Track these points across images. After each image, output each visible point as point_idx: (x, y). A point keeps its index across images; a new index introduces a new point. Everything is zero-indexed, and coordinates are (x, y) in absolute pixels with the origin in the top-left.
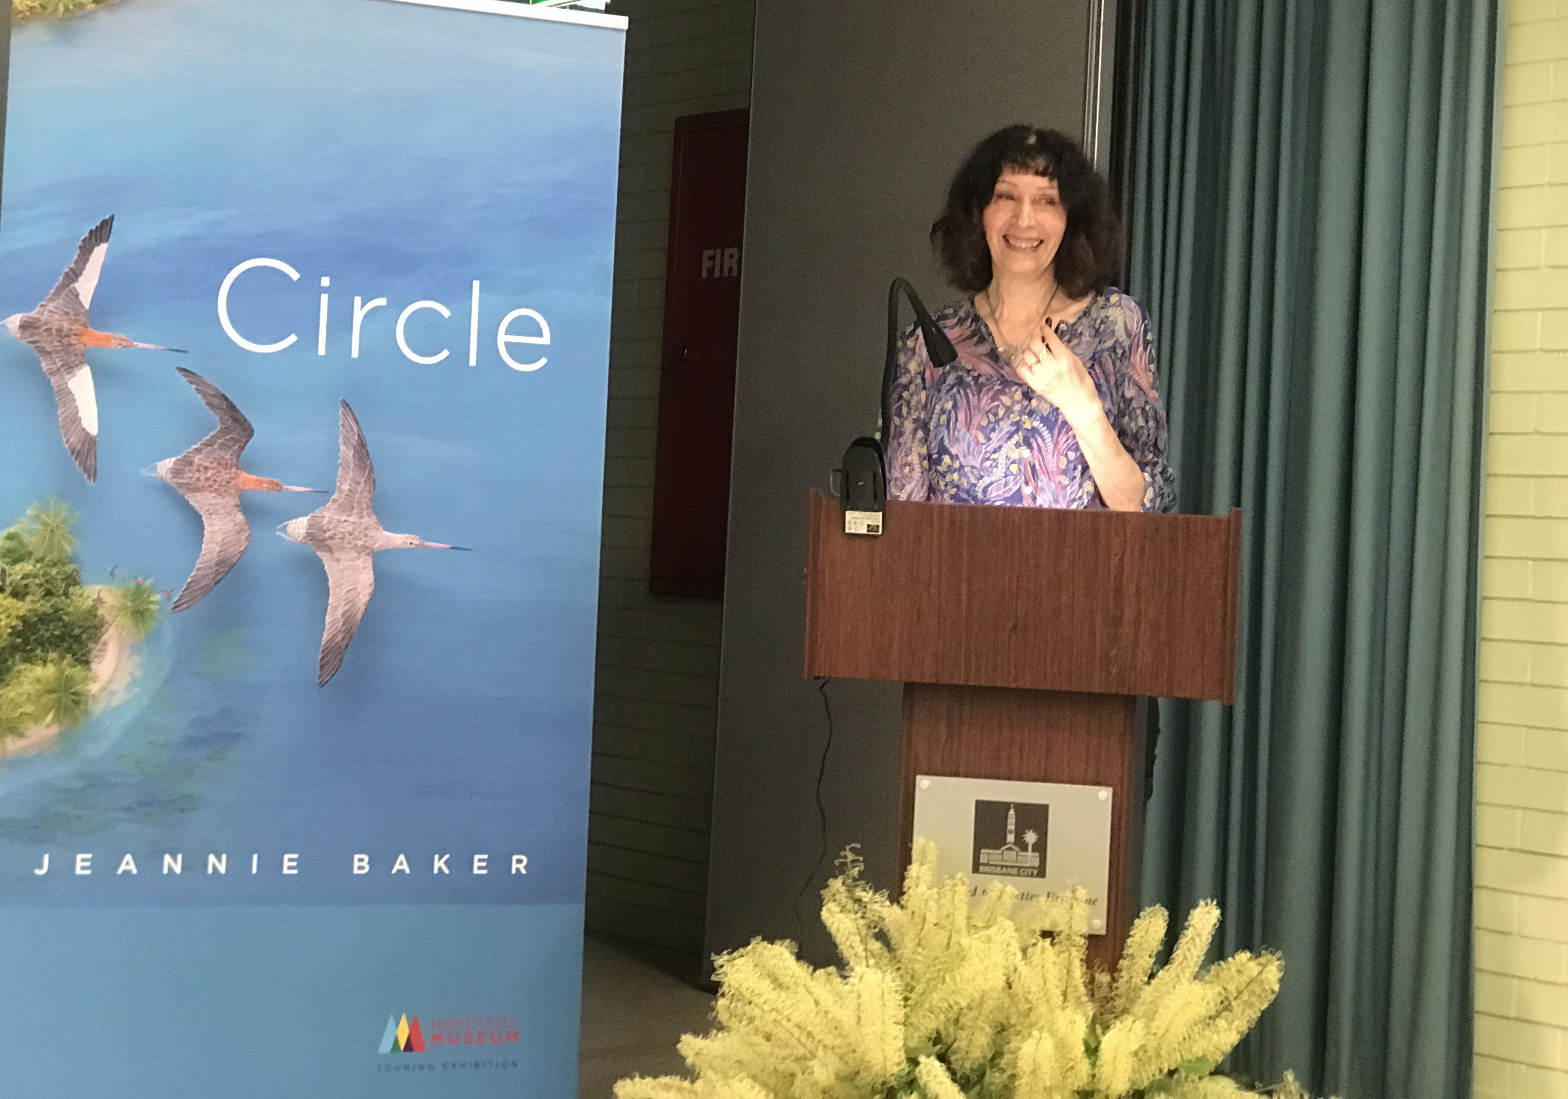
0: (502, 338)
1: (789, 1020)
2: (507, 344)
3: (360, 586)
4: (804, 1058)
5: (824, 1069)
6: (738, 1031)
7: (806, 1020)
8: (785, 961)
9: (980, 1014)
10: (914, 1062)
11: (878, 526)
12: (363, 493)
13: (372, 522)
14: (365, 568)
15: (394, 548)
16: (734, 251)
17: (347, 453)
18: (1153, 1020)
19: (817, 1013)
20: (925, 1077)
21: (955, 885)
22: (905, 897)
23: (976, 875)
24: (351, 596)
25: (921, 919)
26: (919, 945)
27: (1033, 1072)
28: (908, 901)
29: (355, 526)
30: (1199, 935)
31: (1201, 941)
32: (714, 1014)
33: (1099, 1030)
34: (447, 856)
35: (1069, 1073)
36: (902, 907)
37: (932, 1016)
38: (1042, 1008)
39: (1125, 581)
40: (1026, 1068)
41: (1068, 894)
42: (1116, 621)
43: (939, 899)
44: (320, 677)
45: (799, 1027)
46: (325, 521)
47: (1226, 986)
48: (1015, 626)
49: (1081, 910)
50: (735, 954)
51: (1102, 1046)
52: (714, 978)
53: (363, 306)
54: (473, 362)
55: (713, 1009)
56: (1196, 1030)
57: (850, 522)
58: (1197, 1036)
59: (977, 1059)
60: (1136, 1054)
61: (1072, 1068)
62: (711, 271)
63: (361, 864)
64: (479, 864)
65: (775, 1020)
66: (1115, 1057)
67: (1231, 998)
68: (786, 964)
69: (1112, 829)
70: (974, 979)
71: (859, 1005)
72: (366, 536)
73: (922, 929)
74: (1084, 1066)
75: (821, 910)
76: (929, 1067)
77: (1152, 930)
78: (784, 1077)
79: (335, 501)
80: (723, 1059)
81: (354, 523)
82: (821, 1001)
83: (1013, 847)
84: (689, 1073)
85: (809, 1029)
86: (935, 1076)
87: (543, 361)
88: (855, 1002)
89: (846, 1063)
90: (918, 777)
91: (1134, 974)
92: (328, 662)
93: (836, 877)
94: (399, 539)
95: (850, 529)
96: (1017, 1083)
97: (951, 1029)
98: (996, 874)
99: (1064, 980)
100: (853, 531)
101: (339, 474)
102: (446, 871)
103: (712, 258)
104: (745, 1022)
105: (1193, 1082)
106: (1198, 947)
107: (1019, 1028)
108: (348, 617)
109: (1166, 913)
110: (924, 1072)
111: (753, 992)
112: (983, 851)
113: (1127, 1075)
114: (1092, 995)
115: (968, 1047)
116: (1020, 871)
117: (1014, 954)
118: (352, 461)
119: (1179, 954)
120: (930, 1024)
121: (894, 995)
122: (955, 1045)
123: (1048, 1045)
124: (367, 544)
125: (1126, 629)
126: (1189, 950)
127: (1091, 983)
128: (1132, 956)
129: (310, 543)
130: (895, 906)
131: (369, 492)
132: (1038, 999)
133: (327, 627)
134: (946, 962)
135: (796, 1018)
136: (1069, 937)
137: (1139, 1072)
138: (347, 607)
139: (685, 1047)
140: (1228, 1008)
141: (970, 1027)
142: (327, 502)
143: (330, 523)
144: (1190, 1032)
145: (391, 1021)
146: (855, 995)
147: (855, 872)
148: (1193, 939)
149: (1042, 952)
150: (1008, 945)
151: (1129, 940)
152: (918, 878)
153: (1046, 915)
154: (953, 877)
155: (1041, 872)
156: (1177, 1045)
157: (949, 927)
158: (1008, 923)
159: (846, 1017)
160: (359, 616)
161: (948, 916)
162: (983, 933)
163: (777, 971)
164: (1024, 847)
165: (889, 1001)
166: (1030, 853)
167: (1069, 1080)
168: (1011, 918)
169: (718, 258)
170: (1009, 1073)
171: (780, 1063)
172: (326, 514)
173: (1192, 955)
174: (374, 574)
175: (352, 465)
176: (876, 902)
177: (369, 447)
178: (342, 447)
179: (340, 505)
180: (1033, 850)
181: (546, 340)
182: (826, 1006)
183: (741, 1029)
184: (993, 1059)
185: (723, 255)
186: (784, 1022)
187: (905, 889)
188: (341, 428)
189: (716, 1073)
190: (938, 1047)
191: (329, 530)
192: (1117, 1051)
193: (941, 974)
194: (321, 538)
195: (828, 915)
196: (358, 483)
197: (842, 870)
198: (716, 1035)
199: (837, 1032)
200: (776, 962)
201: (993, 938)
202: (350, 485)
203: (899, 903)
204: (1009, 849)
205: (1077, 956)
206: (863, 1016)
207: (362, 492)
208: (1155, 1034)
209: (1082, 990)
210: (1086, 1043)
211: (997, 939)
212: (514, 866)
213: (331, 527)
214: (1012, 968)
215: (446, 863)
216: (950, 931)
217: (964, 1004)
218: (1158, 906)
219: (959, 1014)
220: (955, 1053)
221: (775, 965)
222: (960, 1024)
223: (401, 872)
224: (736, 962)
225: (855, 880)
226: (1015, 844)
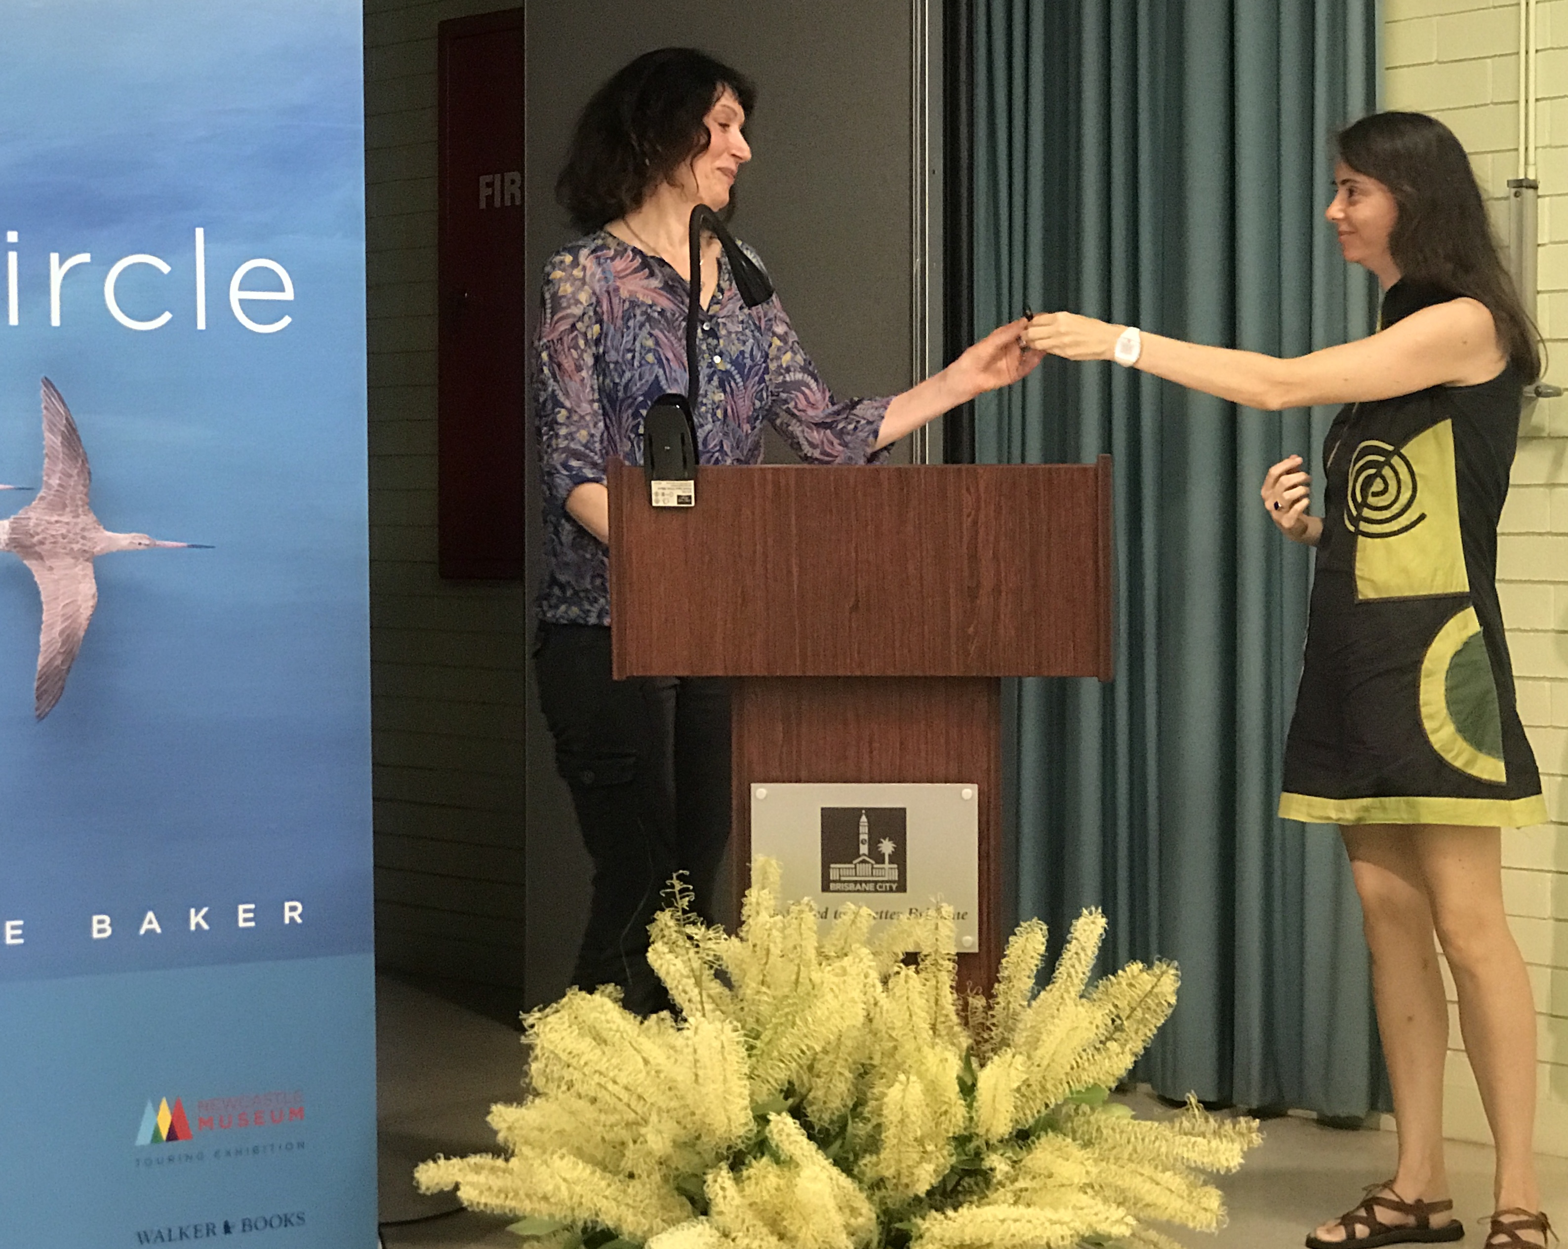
0: (236, 295)
1: (615, 1082)
2: (241, 302)
3: (80, 598)
4: (637, 1124)
5: (659, 1138)
6: (557, 1099)
7: (635, 1081)
8: (606, 1013)
9: (837, 1058)
10: (762, 1120)
11: (690, 497)
12: (76, 487)
13: (90, 521)
14: (85, 576)
15: (118, 551)
16: (516, 175)
17: (53, 441)
18: (1036, 1049)
19: (648, 1073)
20: (776, 1137)
21: (801, 912)
22: (745, 928)
23: (826, 894)
24: (69, 610)
25: (764, 952)
26: (763, 983)
27: (902, 1121)
28: (747, 931)
29: (70, 527)
30: (1083, 949)
31: (1086, 955)
32: (527, 1080)
33: (975, 1064)
34: (205, 910)
35: (943, 1118)
36: (742, 939)
37: (782, 1065)
38: (909, 1046)
39: (980, 545)
40: (891, 1118)
41: (932, 912)
42: (973, 594)
43: (784, 928)
44: (37, 709)
45: (626, 1088)
46: (32, 523)
47: (1116, 1002)
48: (855, 607)
49: (948, 929)
50: (548, 1010)
51: (979, 1085)
52: (524, 1040)
53: (62, 262)
54: (201, 325)
55: (526, 1074)
56: (1085, 1057)
57: (657, 494)
58: (1086, 1064)
59: (838, 1109)
60: (1018, 1090)
61: (946, 1112)
62: (490, 198)
63: (102, 926)
64: (244, 916)
65: (599, 1084)
66: (994, 1096)
67: (1123, 1015)
68: (609, 1017)
69: (980, 833)
70: (828, 1019)
71: (696, 1061)
72: (83, 538)
73: (766, 963)
74: (959, 1110)
75: (647, 951)
76: (781, 1125)
77: (1029, 947)
78: (614, 1147)
79: (42, 498)
80: (541, 1130)
81: (67, 523)
82: (651, 1059)
83: (868, 859)
84: (503, 1152)
85: (640, 1090)
86: (788, 1135)
87: (287, 320)
88: (691, 1058)
89: (685, 1128)
90: (753, 785)
91: (1011, 999)
92: (45, 691)
93: (663, 910)
94: (123, 540)
95: (657, 502)
96: (883, 1136)
97: (805, 1078)
98: (849, 891)
99: (932, 1012)
100: (661, 504)
101: (45, 466)
102: (205, 926)
103: (490, 185)
104: (564, 1088)
105: (1084, 1114)
106: (1083, 962)
107: (883, 1070)
108: (67, 637)
109: (1045, 927)
110: (775, 1131)
111: (570, 1053)
112: (832, 866)
113: (1008, 1116)
114: (966, 1023)
115: (826, 1096)
116: (878, 887)
117: (874, 986)
118: (60, 449)
119: (1062, 971)
120: (780, 1074)
121: (736, 1047)
122: (811, 1096)
123: (916, 1089)
124: (86, 548)
125: (984, 601)
126: (1073, 966)
127: (964, 1012)
128: (1009, 979)
129: (14, 550)
130: (733, 938)
131: (84, 486)
132: (903, 1035)
133: (42, 649)
134: (795, 1004)
135: (623, 1079)
136: (935, 963)
137: (1023, 1109)
138: (66, 624)
139: (496, 1119)
140: (1119, 1029)
141: (827, 1073)
142: (34, 500)
143: (37, 525)
144: (1079, 1059)
145: (149, 1107)
146: (691, 1050)
147: (685, 902)
148: (1077, 953)
149: (906, 982)
150: (866, 977)
151: (1004, 961)
152: (758, 904)
153: (909, 936)
154: (798, 902)
155: (901, 886)
156: (1064, 1077)
157: (797, 962)
158: (865, 951)
159: (682, 1074)
160: (82, 634)
161: (795, 948)
162: (837, 964)
163: (598, 1026)
164: (879, 858)
165: (730, 1054)
166: (887, 865)
167: (943, 1126)
168: (869, 943)
169: (497, 184)
170: (874, 1122)
171: (608, 1132)
172: (31, 514)
173: (1077, 972)
174: (98, 583)
175: (61, 456)
176: (710, 939)
177: (80, 432)
178: (47, 434)
179: (49, 504)
180: (891, 862)
181: (288, 294)
182: (659, 1064)
183: (560, 1095)
184: (856, 1106)
185: (503, 181)
186: (610, 1086)
187: (743, 919)
188: (45, 411)
189: (533, 1148)
190: (790, 1101)
191: (38, 534)
192: (996, 1089)
193: (790, 1017)
194: (28, 543)
195: (655, 957)
196: (70, 476)
197: (669, 901)
198: (533, 1102)
199: (672, 1093)
200: (598, 1015)
201: (848, 968)
202: (60, 478)
203: (737, 936)
204: (864, 862)
205: (946, 980)
206: (701, 1073)
207: (74, 487)
208: (1039, 1066)
209: (955, 1019)
210: (961, 1081)
211: (852, 971)
212: (287, 915)
213: (39, 530)
214: (872, 1001)
215: (204, 917)
216: (799, 965)
217: (818, 1049)
218: (1035, 920)
219: (814, 1059)
220: (811, 1104)
221: (595, 1018)
222: (815, 1071)
223: (150, 932)
224: (549, 1019)
225: (684, 912)
226: (869, 856)
